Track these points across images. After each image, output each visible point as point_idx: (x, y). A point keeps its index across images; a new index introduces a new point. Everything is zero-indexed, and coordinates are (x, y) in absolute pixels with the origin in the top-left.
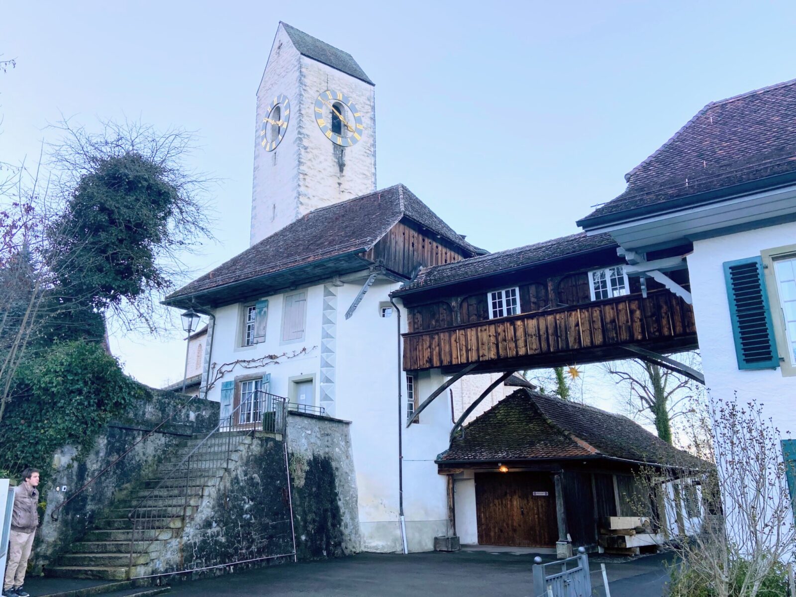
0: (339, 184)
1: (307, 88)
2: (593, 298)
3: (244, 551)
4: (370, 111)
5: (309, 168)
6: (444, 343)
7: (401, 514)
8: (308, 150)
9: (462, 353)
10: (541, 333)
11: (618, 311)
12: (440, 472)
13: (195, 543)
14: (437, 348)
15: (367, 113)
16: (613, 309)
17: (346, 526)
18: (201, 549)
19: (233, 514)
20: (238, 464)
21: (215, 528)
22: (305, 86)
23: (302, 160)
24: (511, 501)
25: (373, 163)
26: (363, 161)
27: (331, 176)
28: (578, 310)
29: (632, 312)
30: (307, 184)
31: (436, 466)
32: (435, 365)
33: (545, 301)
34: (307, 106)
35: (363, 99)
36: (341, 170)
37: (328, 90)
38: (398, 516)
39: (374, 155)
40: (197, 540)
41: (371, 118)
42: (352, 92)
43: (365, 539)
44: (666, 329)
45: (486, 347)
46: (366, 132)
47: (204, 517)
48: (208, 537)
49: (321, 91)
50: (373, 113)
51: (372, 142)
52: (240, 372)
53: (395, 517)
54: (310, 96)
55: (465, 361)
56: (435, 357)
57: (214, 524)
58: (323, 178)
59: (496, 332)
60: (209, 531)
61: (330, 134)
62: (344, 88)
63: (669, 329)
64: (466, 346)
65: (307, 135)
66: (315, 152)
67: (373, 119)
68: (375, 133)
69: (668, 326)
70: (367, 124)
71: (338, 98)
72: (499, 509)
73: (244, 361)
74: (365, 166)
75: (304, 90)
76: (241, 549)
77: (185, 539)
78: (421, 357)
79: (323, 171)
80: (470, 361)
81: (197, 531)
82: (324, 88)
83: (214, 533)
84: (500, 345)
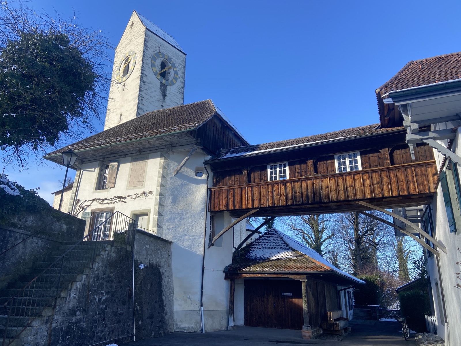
0: (162, 106)
1: (148, 49)
2: (337, 171)
3: (99, 334)
4: (183, 68)
5: (145, 94)
6: (237, 195)
7: (201, 305)
8: (146, 84)
9: (249, 202)
10: (303, 191)
11: (354, 180)
12: (226, 278)
13: (62, 329)
14: (232, 198)
15: (181, 69)
16: (351, 178)
17: (166, 314)
18: (67, 333)
19: (93, 305)
20: (100, 265)
21: (79, 315)
22: (147, 47)
23: (141, 89)
24: (267, 298)
25: (182, 97)
26: (176, 96)
27: (158, 101)
28: (328, 178)
29: (364, 181)
30: (143, 103)
31: (224, 274)
32: (230, 209)
33: (305, 172)
34: (147, 58)
35: (179, 61)
36: (164, 98)
37: (160, 52)
38: (199, 307)
39: (183, 94)
40: (63, 326)
41: (183, 73)
42: (173, 56)
43: (177, 322)
44: (387, 192)
45: (265, 199)
46: (180, 80)
47: (71, 306)
48: (73, 323)
49: (156, 52)
50: (184, 70)
51: (183, 86)
52: (96, 206)
53: (197, 308)
54: (149, 53)
55: (251, 207)
56: (230, 204)
57: (78, 313)
58: (153, 101)
59: (272, 190)
60: (74, 319)
61: (159, 77)
62: (169, 53)
63: (389, 192)
64: (252, 197)
65: (146, 75)
66: (150, 85)
67: (184, 73)
68: (184, 81)
69: (388, 191)
70: (181, 76)
71: (165, 58)
72: (259, 303)
73: (100, 199)
74: (178, 98)
75: (146, 49)
76: (97, 333)
77: (54, 325)
78: (221, 203)
79: (153, 97)
80: (254, 207)
81: (64, 319)
82: (157, 50)
83: (78, 320)
84: (275, 197)
